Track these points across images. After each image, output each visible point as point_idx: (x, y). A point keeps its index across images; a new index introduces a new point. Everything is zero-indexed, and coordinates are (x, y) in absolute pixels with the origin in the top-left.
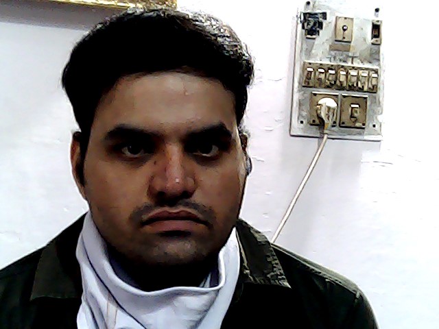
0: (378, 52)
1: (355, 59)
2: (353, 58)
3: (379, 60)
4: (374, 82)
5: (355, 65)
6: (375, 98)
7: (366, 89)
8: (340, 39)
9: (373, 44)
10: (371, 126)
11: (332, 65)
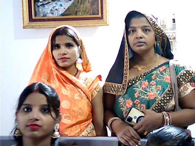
0: (175, 27)
1: (168, 30)
2: (167, 30)
3: (175, 29)
4: (174, 36)
6: (175, 41)
7: (172, 38)
8: (162, 24)
9: (173, 25)
10: (175, 49)
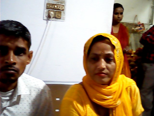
5: (59, 4)
11: (54, 4)
